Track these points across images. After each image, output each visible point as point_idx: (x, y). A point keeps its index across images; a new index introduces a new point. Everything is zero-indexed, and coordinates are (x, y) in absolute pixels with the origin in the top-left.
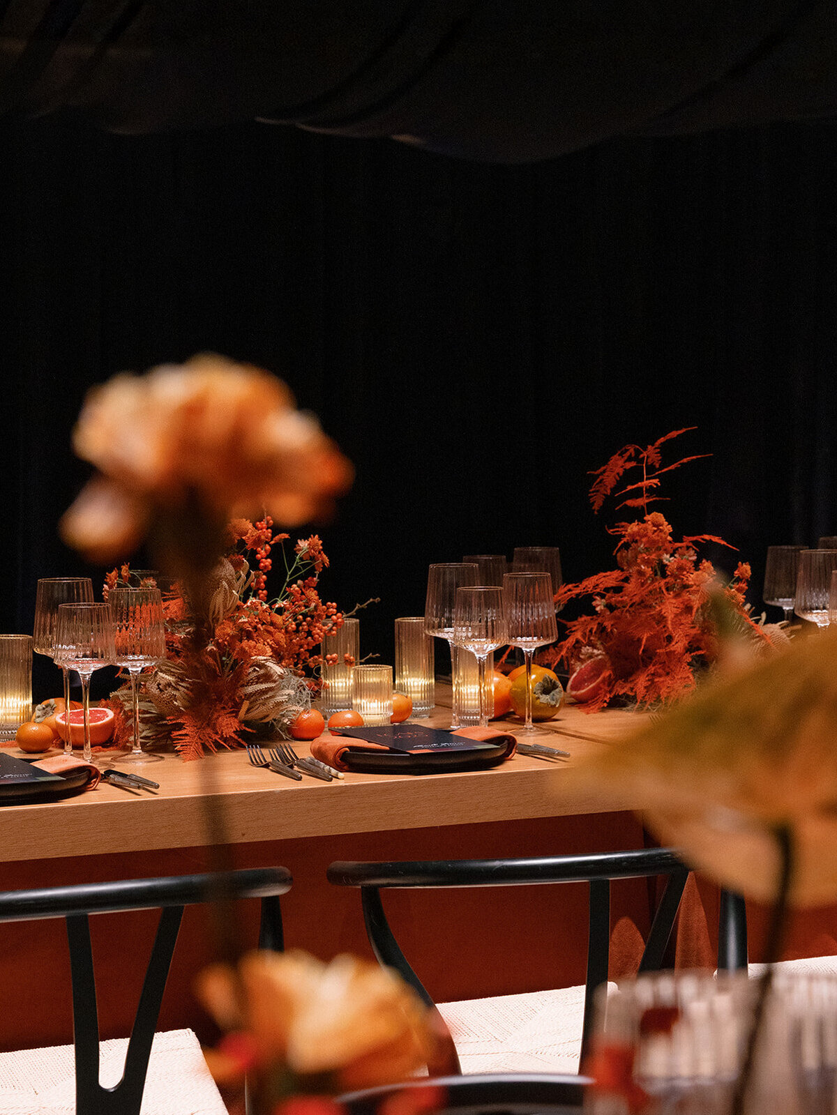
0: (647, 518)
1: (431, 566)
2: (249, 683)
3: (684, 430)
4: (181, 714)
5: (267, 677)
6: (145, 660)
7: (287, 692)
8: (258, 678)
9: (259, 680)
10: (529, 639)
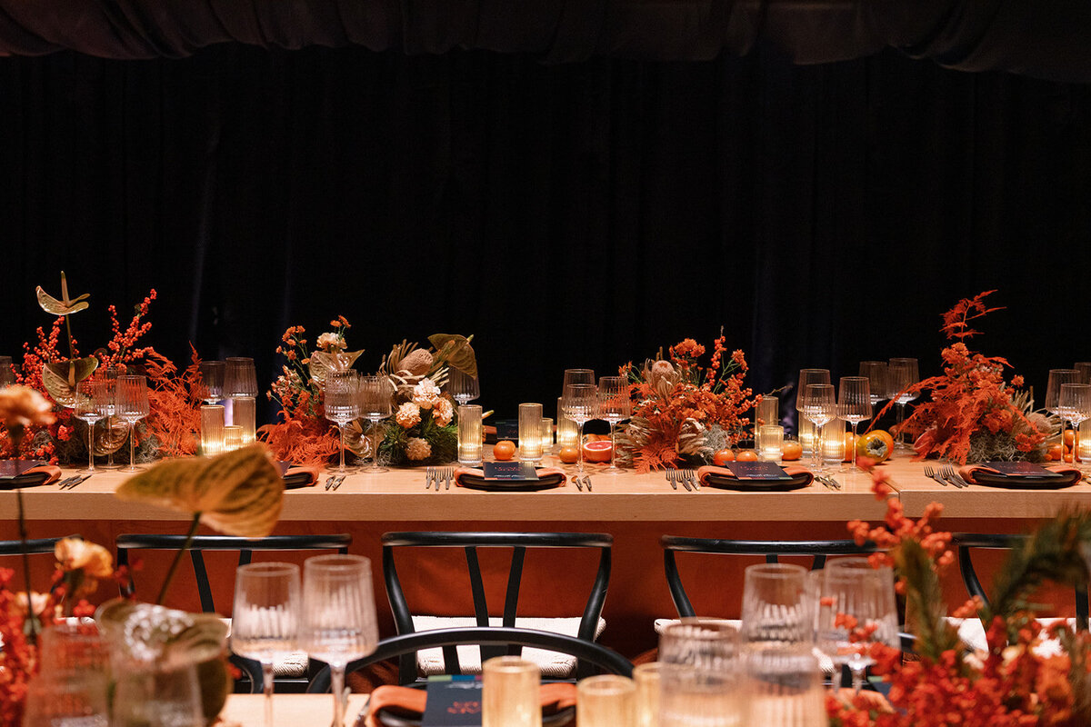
0: (953, 346)
1: (801, 371)
2: (682, 433)
3: (990, 292)
4: (642, 448)
5: (694, 430)
6: (619, 417)
7: (704, 439)
8: (688, 430)
9: (689, 431)
10: (855, 416)
